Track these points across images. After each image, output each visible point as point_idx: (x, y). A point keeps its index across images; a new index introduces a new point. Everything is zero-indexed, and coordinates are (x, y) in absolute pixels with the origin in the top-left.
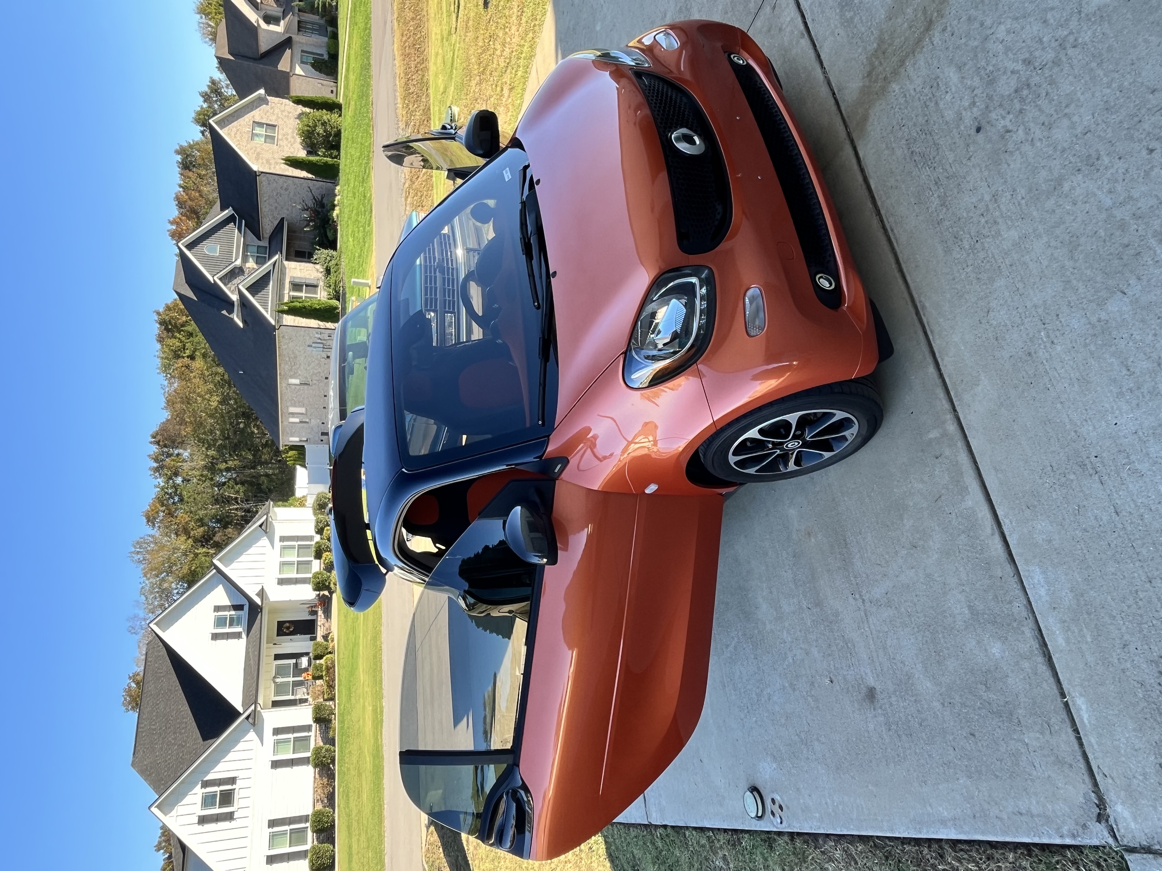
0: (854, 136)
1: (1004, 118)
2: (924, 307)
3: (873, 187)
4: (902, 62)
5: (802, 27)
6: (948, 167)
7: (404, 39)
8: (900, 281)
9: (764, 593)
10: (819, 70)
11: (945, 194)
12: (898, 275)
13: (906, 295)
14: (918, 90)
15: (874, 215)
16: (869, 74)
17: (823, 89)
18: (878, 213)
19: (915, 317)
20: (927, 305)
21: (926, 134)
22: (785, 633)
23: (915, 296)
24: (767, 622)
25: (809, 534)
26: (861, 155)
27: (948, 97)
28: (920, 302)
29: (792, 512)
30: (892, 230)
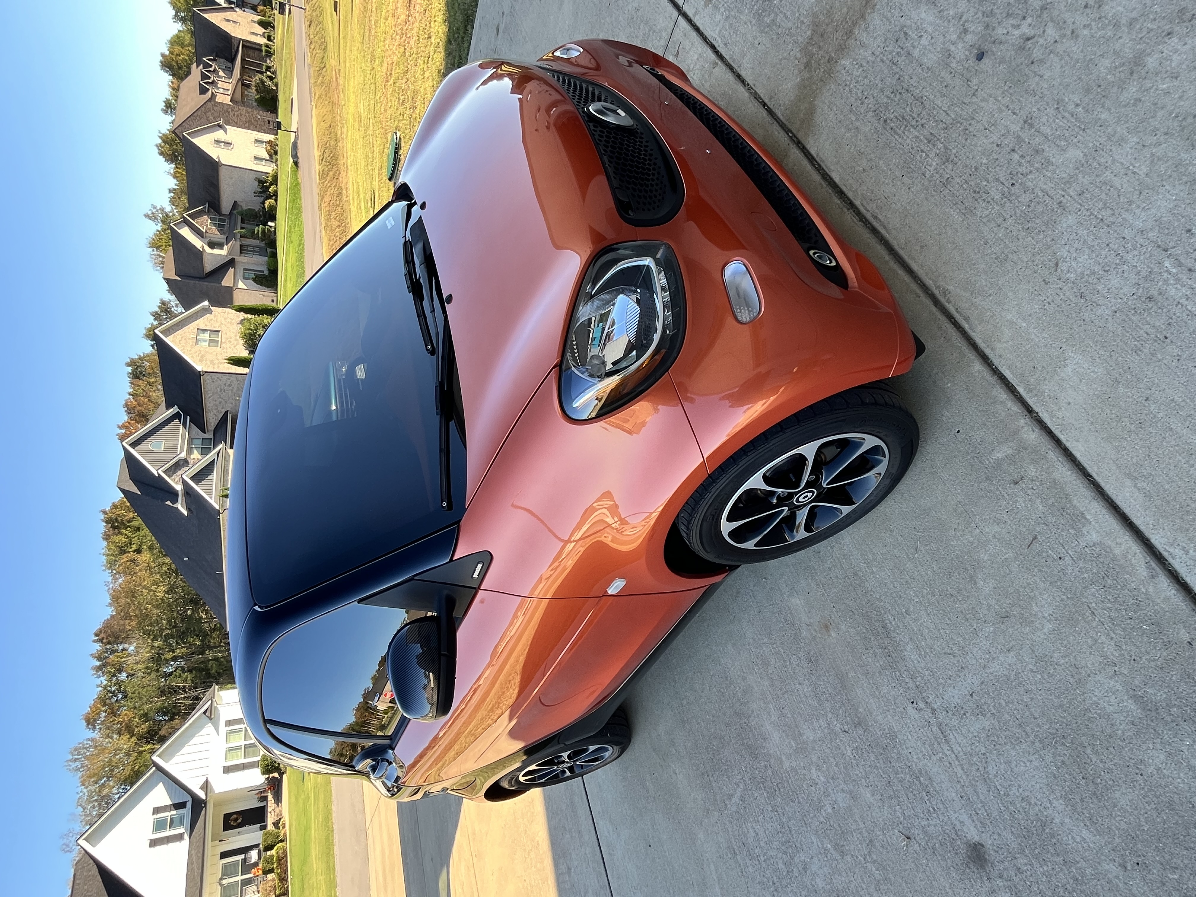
0: (800, 135)
1: (1018, 27)
2: (945, 292)
3: (836, 178)
4: (849, 33)
5: (713, 56)
6: (943, 116)
7: (331, 243)
8: (901, 272)
9: (773, 718)
10: (741, 89)
11: (946, 148)
12: (896, 267)
13: (914, 286)
14: (877, 53)
15: (845, 210)
16: (807, 65)
17: (750, 105)
18: (851, 205)
19: (934, 309)
20: (950, 288)
21: (900, 93)
22: (813, 770)
23: (929, 282)
24: (784, 758)
25: (826, 627)
26: (813, 152)
27: (924, 41)
28: (938, 287)
29: (796, 601)
30: (876, 218)
